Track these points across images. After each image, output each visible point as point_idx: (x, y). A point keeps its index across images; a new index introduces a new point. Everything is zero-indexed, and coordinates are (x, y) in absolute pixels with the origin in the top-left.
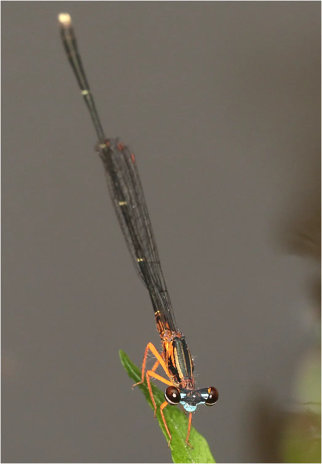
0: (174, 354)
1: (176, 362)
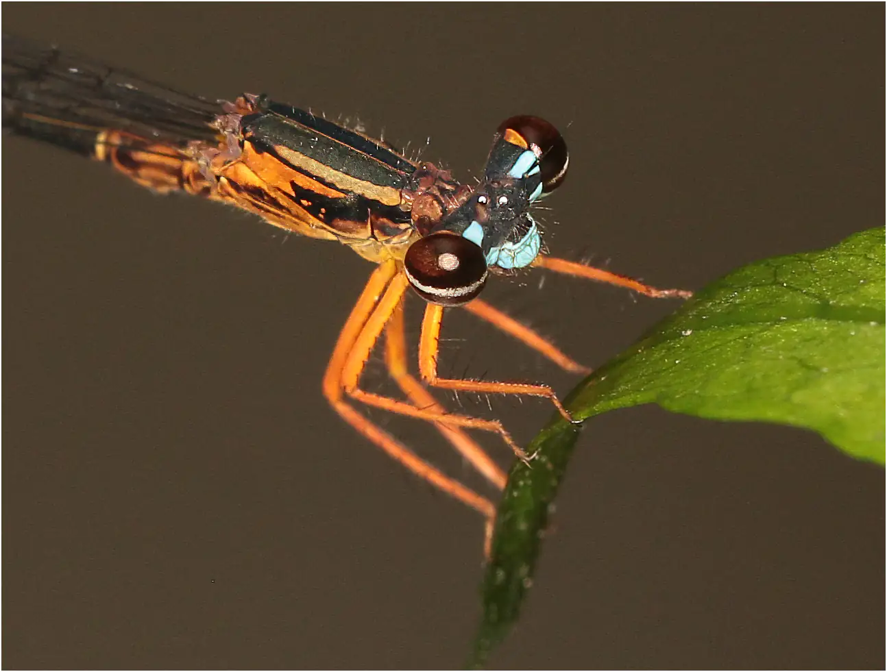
0: (293, 167)
1: (329, 180)
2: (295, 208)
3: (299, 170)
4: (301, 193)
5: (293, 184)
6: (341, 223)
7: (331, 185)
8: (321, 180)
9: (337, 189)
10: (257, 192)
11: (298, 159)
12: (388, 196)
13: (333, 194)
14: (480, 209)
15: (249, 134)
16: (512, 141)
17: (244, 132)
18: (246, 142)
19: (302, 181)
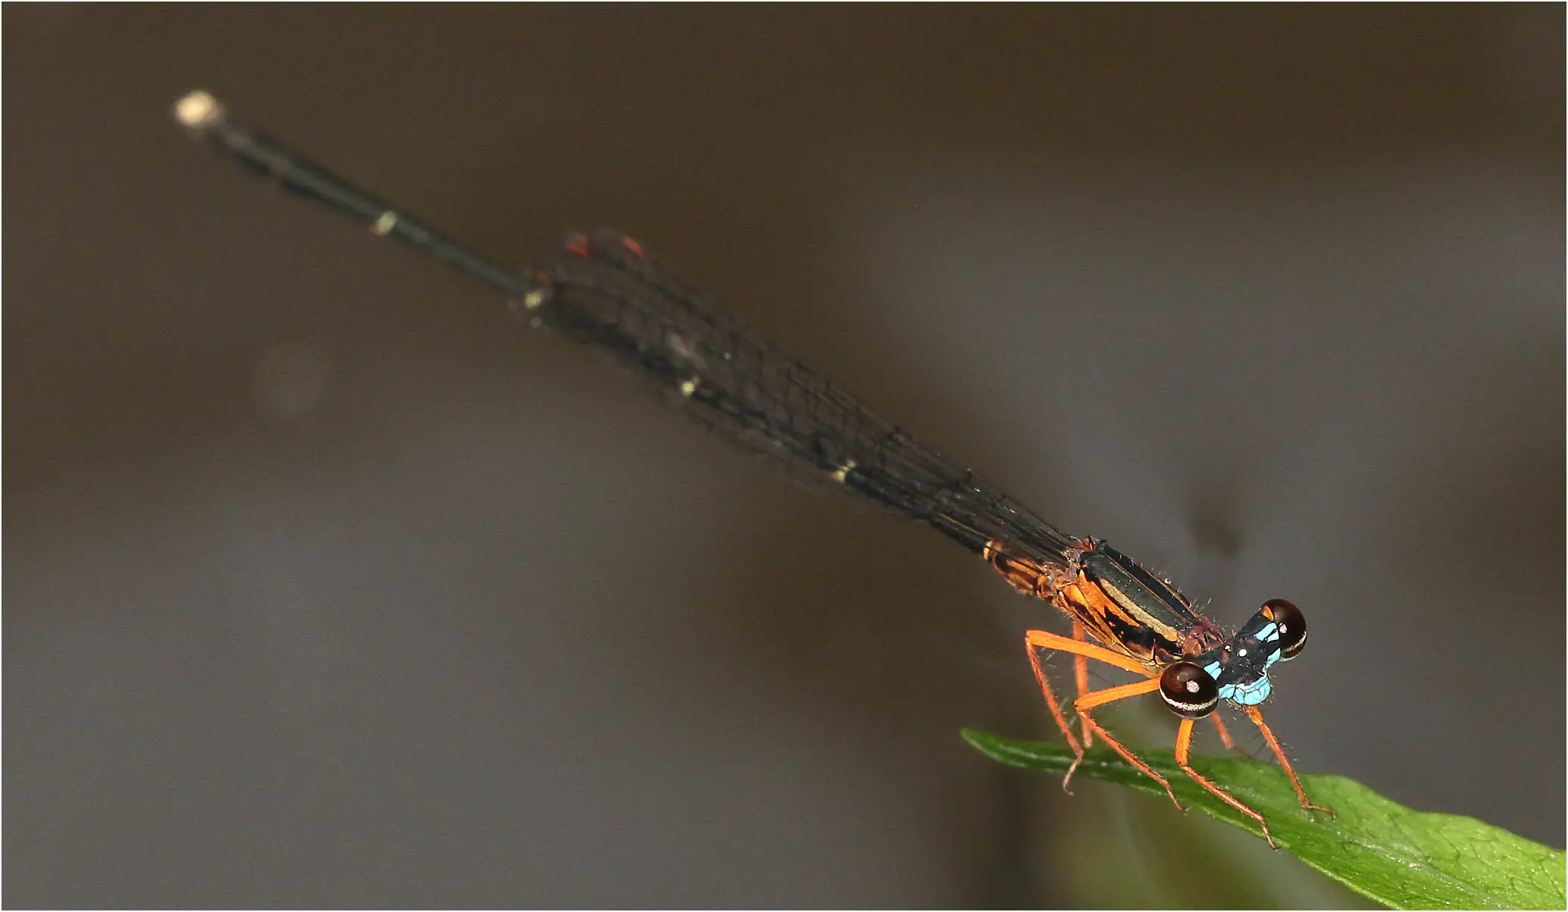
0: (1109, 597)
1: (1131, 612)
2: (1104, 626)
3: (1112, 599)
4: (1110, 617)
5: (1106, 609)
6: (1133, 645)
7: (1132, 616)
8: (1126, 611)
9: (1135, 620)
10: (1081, 608)
11: (1114, 591)
12: (1170, 634)
13: (1132, 622)
14: (1225, 655)
15: (1084, 566)
16: (1265, 614)
17: (1082, 563)
18: (1082, 572)
19: (1112, 608)
